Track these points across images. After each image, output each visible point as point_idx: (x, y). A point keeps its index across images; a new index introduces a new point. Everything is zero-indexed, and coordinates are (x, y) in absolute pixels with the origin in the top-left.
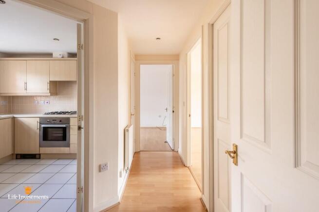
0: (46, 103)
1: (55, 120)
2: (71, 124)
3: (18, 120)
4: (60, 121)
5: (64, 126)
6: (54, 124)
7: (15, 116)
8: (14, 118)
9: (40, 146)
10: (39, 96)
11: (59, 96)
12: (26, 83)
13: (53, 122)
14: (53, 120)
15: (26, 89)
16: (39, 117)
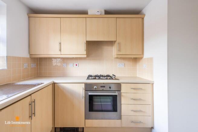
0: (75, 66)
1: (104, 87)
2: (122, 91)
3: (58, 87)
6: (103, 91)
7: (56, 81)
9: (85, 119)
12: (60, 44)
13: (101, 89)
14: (101, 87)
15: (60, 50)
16: (85, 83)
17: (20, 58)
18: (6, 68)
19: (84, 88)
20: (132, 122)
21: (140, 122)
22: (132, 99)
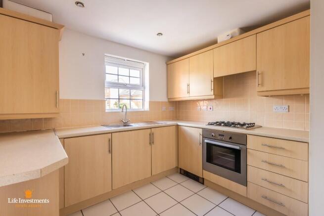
0: (209, 109)
1: (223, 136)
2: (248, 146)
3: (181, 129)
4: (231, 138)
5: (237, 148)
6: (221, 140)
7: (180, 123)
8: (178, 126)
9: (203, 169)
10: (201, 100)
11: (225, 99)
12: (188, 85)
13: (219, 138)
14: (220, 135)
15: (189, 92)
16: (202, 128)
17: (159, 102)
18: (149, 110)
19: (201, 134)
20: (266, 198)
21: (281, 204)
22: (266, 162)
